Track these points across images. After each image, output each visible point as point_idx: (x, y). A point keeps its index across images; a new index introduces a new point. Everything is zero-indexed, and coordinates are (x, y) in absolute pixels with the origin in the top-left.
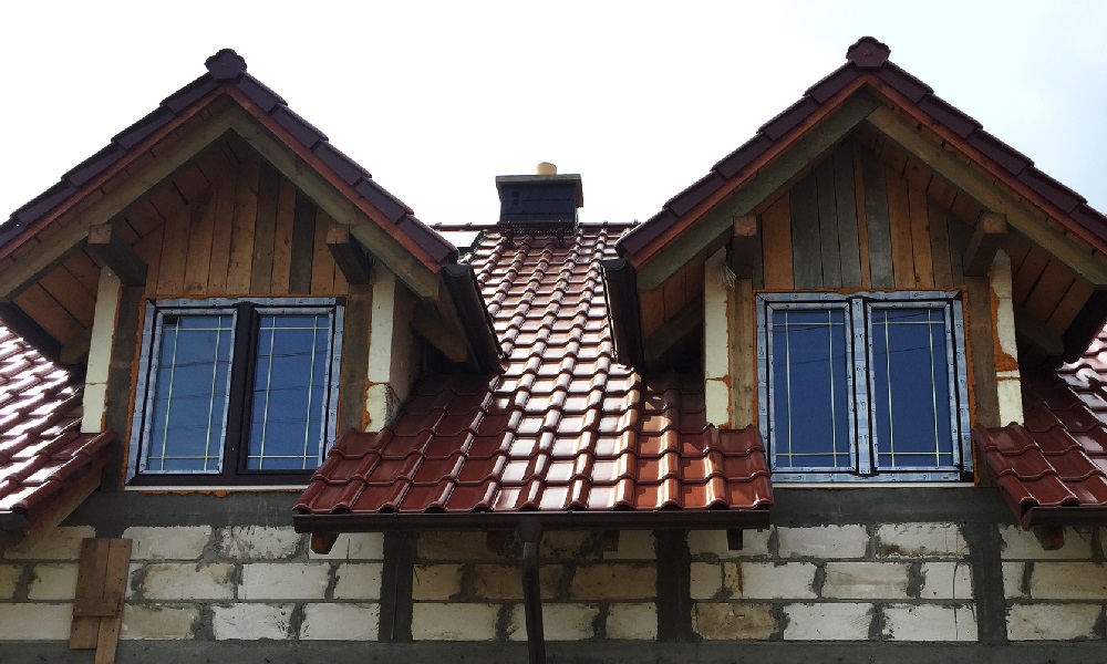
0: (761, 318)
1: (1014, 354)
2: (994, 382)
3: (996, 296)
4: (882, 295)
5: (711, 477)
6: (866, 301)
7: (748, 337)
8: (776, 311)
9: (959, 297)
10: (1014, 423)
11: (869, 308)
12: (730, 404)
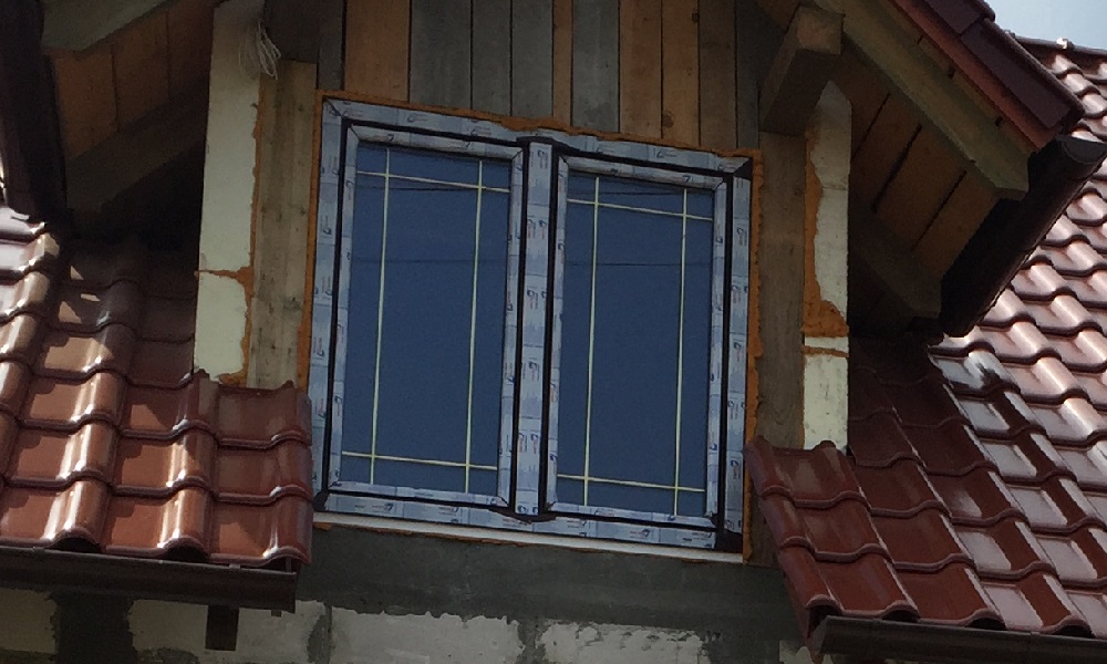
0: (331, 152)
1: (841, 302)
2: (799, 355)
3: (817, 181)
4: (591, 144)
5: (179, 487)
6: (560, 151)
7: (299, 190)
8: (363, 142)
9: (746, 172)
10: (827, 444)
11: (563, 167)
12: (248, 333)
